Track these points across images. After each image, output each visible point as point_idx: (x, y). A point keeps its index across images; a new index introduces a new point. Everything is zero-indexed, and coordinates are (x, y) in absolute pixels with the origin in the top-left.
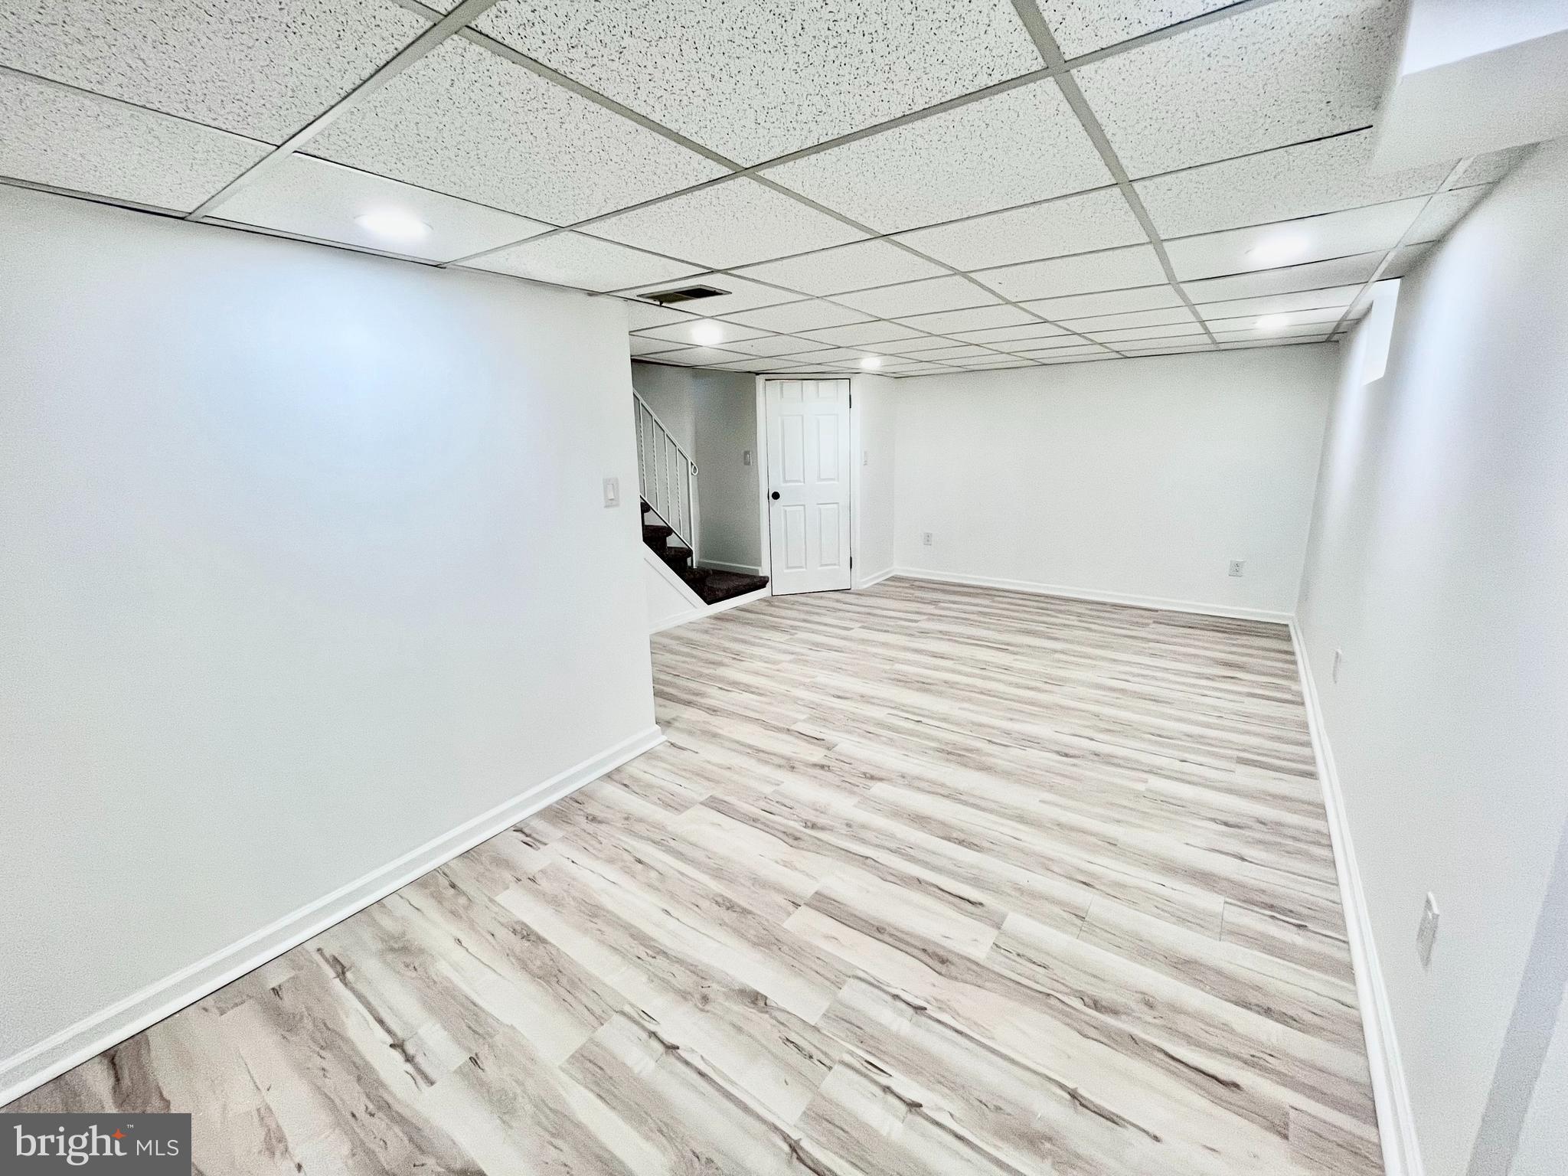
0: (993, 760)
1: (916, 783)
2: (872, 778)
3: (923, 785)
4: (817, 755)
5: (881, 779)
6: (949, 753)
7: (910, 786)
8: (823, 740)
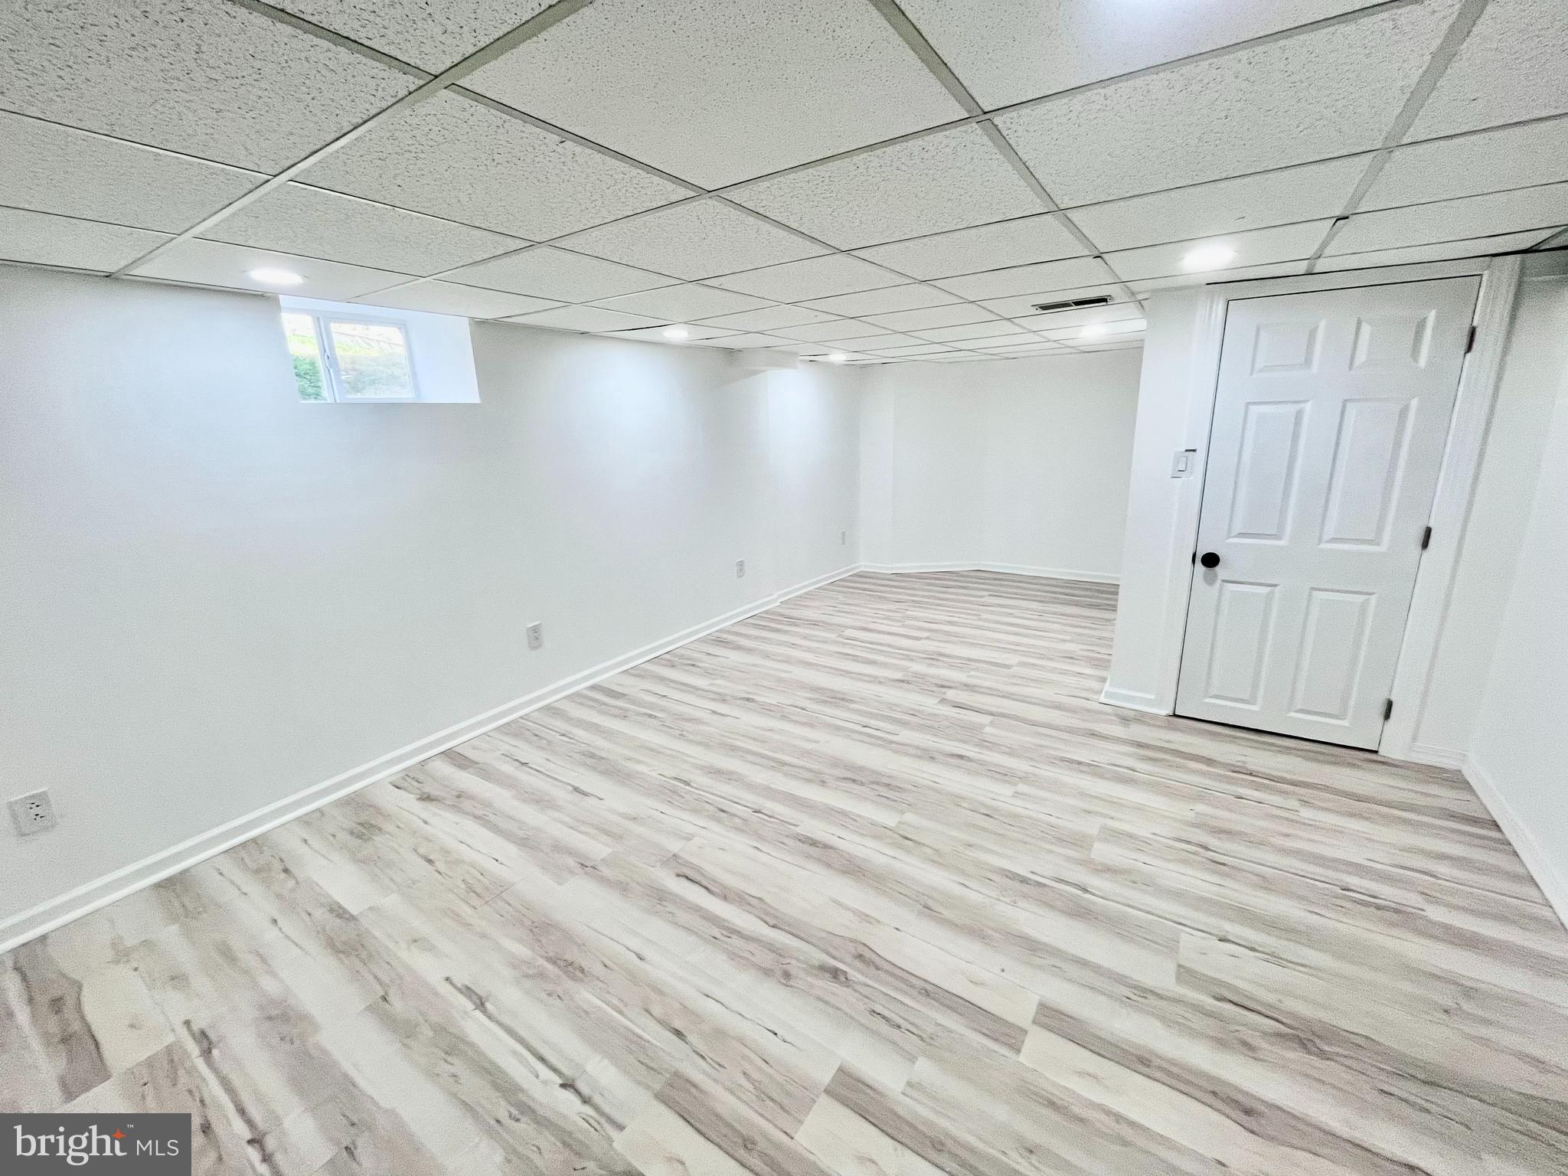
0: (808, 695)
1: (871, 679)
2: (903, 681)
3: (867, 678)
4: (950, 694)
5: (897, 680)
6: (843, 699)
7: (877, 677)
8: (954, 707)
